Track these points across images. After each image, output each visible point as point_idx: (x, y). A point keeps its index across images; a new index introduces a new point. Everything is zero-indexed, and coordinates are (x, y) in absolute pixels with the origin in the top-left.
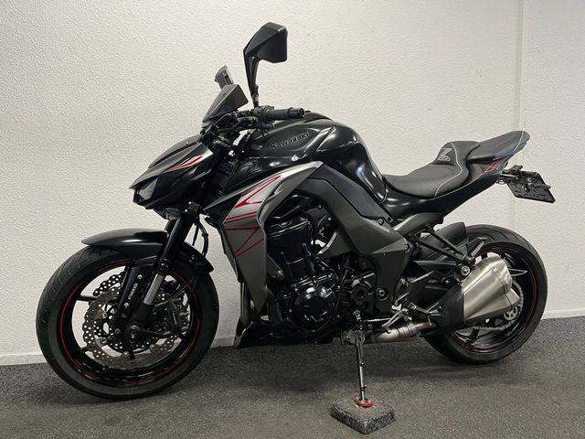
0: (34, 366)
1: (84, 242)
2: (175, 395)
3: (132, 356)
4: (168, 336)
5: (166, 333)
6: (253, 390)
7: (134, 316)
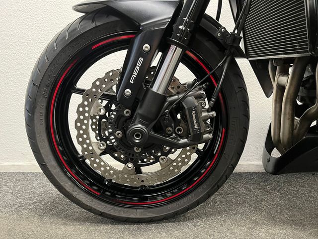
0: (26, 175)
1: (77, 9)
2: (190, 224)
3: (138, 171)
4: (184, 146)
5: (182, 141)
6: (295, 231)
7: (139, 111)
